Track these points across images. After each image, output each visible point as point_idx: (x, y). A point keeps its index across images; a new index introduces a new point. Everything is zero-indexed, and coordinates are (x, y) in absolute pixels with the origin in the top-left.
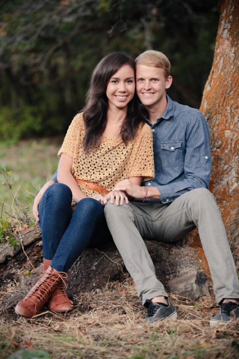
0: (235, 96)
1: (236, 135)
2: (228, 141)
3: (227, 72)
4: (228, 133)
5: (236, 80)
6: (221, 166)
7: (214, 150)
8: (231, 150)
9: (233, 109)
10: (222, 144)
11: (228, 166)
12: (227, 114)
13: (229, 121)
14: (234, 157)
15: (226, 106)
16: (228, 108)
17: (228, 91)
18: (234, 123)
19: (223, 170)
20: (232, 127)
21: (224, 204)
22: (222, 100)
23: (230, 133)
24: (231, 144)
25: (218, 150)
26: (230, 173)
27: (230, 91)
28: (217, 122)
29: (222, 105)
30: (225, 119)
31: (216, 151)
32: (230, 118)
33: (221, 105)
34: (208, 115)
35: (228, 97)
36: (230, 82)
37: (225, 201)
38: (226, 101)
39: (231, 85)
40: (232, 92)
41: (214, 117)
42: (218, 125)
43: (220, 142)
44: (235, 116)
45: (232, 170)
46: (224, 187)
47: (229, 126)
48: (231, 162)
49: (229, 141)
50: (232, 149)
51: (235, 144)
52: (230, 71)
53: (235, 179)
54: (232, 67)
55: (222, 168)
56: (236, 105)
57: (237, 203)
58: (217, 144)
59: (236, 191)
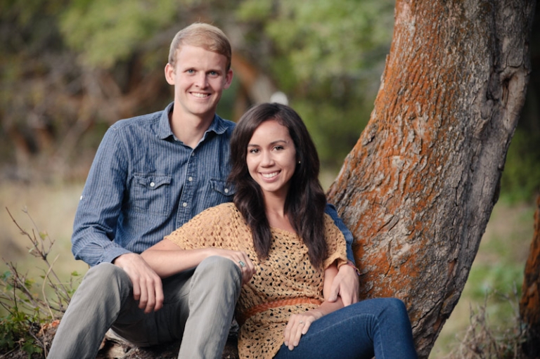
0: (412, 99)
1: (408, 164)
2: (394, 174)
3: (404, 58)
4: (396, 160)
5: (414, 71)
6: (380, 217)
7: (371, 190)
8: (398, 189)
9: (406, 121)
10: (385, 179)
11: (390, 216)
12: (396, 128)
13: (399, 140)
14: (403, 200)
15: (396, 116)
16: (399, 118)
17: (402, 89)
18: (407, 143)
19: (383, 222)
20: (403, 150)
21: (382, 280)
22: (392, 105)
23: (399, 161)
24: (399, 180)
25: (378, 189)
26: (395, 228)
27: (405, 90)
28: (383, 142)
29: (392, 114)
30: (393, 138)
31: (374, 190)
32: (400, 136)
33: (390, 113)
34: (373, 131)
35: (401, 100)
36: (405, 75)
37: (383, 276)
38: (398, 106)
39: (408, 79)
40: (408, 91)
41: (380, 135)
42: (383, 147)
43: (382, 176)
44: (409, 131)
45: (399, 223)
46: (383, 251)
47: (399, 148)
48: (397, 209)
49: (397, 174)
50: (401, 188)
51: (406, 179)
52: (406, 55)
53: (406, 237)
54: (410, 49)
55: (382, 220)
56: (411, 113)
57: (408, 278)
58: (377, 180)
59: (407, 258)
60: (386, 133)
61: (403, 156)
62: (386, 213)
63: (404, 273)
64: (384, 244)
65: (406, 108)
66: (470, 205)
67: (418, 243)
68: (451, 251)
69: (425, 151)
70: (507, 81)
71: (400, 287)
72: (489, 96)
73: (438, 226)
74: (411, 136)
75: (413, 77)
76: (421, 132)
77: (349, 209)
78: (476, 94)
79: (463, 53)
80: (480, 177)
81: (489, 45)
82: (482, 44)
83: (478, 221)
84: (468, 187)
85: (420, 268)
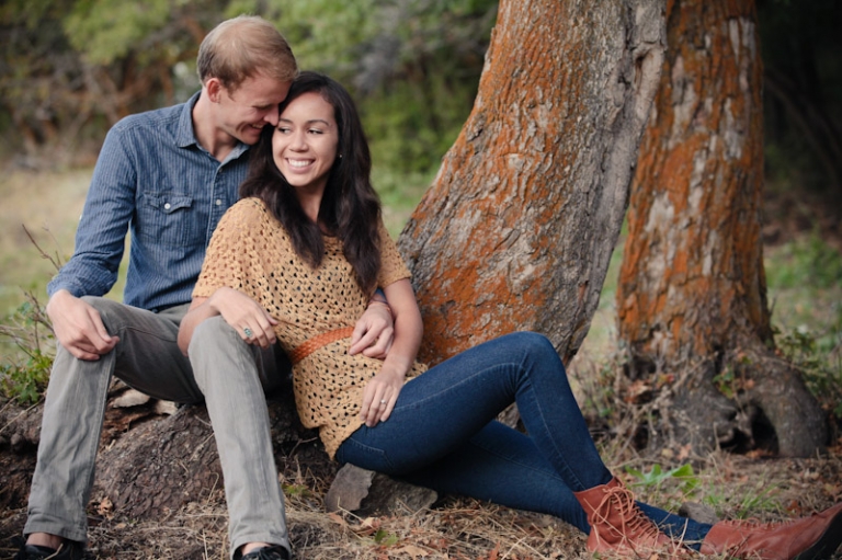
0: (530, 82)
1: (530, 164)
2: (512, 176)
3: (517, 31)
4: (514, 159)
5: (533, 46)
6: (496, 231)
7: (483, 197)
8: (518, 196)
9: (524, 110)
10: (500, 184)
11: (510, 230)
12: (512, 119)
13: (517, 134)
14: (525, 210)
15: (512, 103)
16: (516, 106)
17: (517, 71)
18: (526, 138)
19: (499, 238)
20: (521, 147)
21: (501, 312)
22: (505, 90)
23: (517, 160)
24: (519, 184)
25: (493, 197)
26: (515, 245)
27: (521, 71)
28: (495, 137)
29: (505, 102)
30: (508, 131)
31: (487, 199)
32: (518, 128)
33: (502, 100)
34: (480, 123)
35: (516, 83)
36: (521, 52)
37: (502, 306)
38: (513, 91)
39: (524, 57)
40: (525, 72)
41: (491, 127)
42: (495, 143)
43: (496, 180)
44: (529, 122)
45: (521, 239)
46: (501, 275)
47: (517, 144)
48: (517, 222)
49: (515, 177)
50: (522, 194)
51: (527, 183)
52: (521, 28)
53: (529, 256)
54: (526, 20)
55: (498, 235)
56: (531, 100)
57: (531, 308)
58: (490, 185)
59: (530, 283)
60: (498, 125)
61: (522, 154)
62: (504, 226)
63: (527, 302)
64: (502, 266)
65: (523, 93)
66: (601, 215)
67: (543, 263)
68: (581, 272)
69: (550, 147)
70: (641, 59)
71: (522, 320)
72: (622, 79)
73: (567, 242)
74: (531, 129)
75: (531, 53)
76: (543, 123)
77: (455, 222)
78: (608, 75)
79: (592, 25)
80: (612, 179)
81: (622, 16)
82: (614, 14)
83: (609, 233)
84: (599, 189)
85: (547, 295)
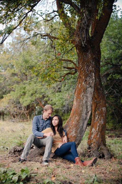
9: (75, 117)
14: (74, 128)
17: (74, 113)
21: (71, 139)
33: (73, 116)
34: (70, 118)
42: (72, 121)
45: (74, 131)
49: (73, 124)
51: (75, 125)
53: (74, 133)
54: (76, 107)
57: (74, 139)
58: (71, 125)
59: (74, 136)
60: (72, 118)
61: (74, 122)
63: (74, 138)
64: (71, 134)
65: (75, 115)
66: (83, 129)
67: (76, 134)
68: (80, 135)
69: (77, 121)
70: (88, 112)
71: (73, 140)
72: (86, 114)
73: (79, 132)
74: (75, 119)
75: (76, 111)
76: (77, 119)
77: (67, 129)
78: (84, 114)
79: (83, 108)
80: (84, 125)
81: (86, 107)
82: (85, 107)
83: (84, 131)
84: (83, 126)
85: (76, 137)
